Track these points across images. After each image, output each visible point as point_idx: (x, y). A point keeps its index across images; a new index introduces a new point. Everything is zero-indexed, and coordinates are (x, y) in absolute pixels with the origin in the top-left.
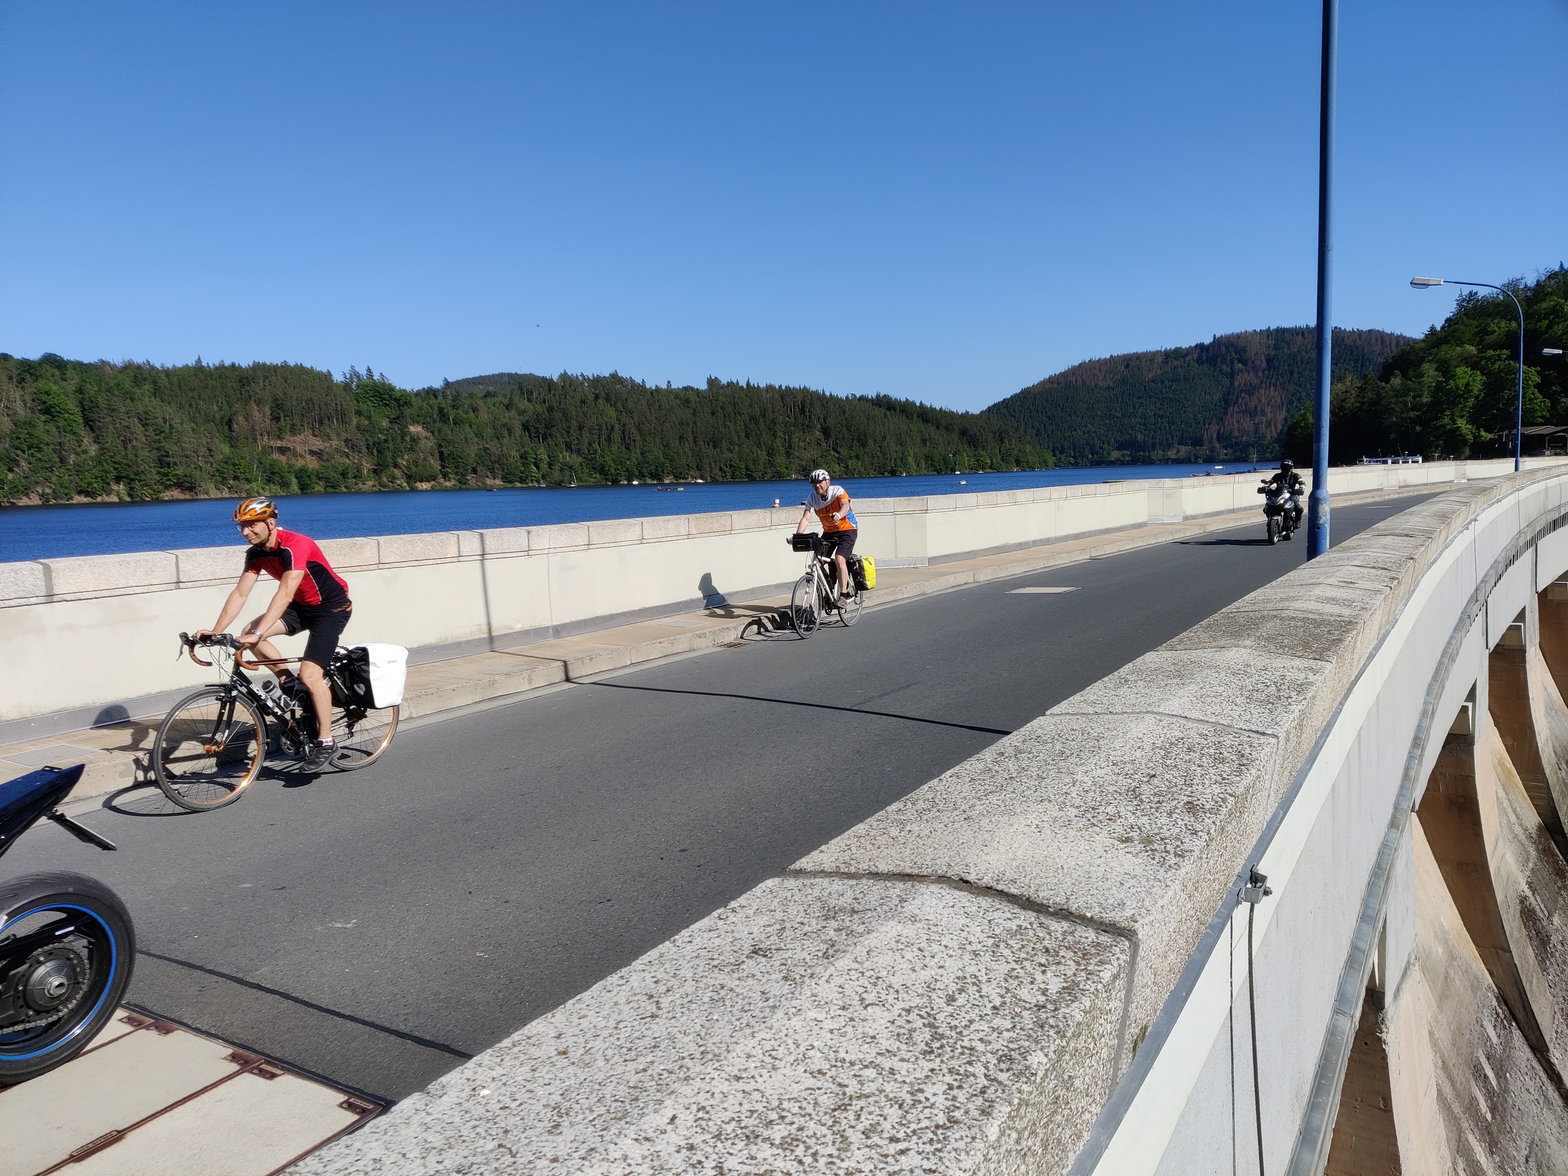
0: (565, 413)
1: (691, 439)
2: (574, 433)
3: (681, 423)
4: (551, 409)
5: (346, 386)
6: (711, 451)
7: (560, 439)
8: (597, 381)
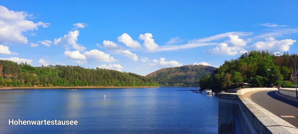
0: (68, 73)
1: (93, 78)
2: (69, 77)
3: (91, 75)
4: (65, 72)
5: (20, 65)
6: (96, 81)
7: (66, 78)
8: (74, 67)
